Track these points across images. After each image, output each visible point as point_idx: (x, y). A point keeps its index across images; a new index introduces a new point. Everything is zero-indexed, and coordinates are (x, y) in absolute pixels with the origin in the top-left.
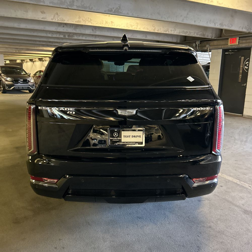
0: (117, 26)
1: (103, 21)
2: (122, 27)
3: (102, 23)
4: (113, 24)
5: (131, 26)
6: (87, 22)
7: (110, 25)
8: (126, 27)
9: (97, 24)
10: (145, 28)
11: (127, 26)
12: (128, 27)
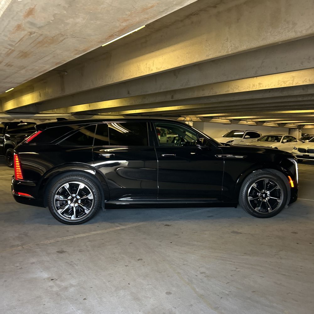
0: (266, 86)
1: (250, 85)
2: (272, 86)
3: (249, 88)
4: (261, 85)
5: (284, 82)
6: (235, 90)
7: (257, 87)
8: (278, 86)
9: (244, 89)
10: (306, 80)
11: (278, 84)
12: (280, 85)
